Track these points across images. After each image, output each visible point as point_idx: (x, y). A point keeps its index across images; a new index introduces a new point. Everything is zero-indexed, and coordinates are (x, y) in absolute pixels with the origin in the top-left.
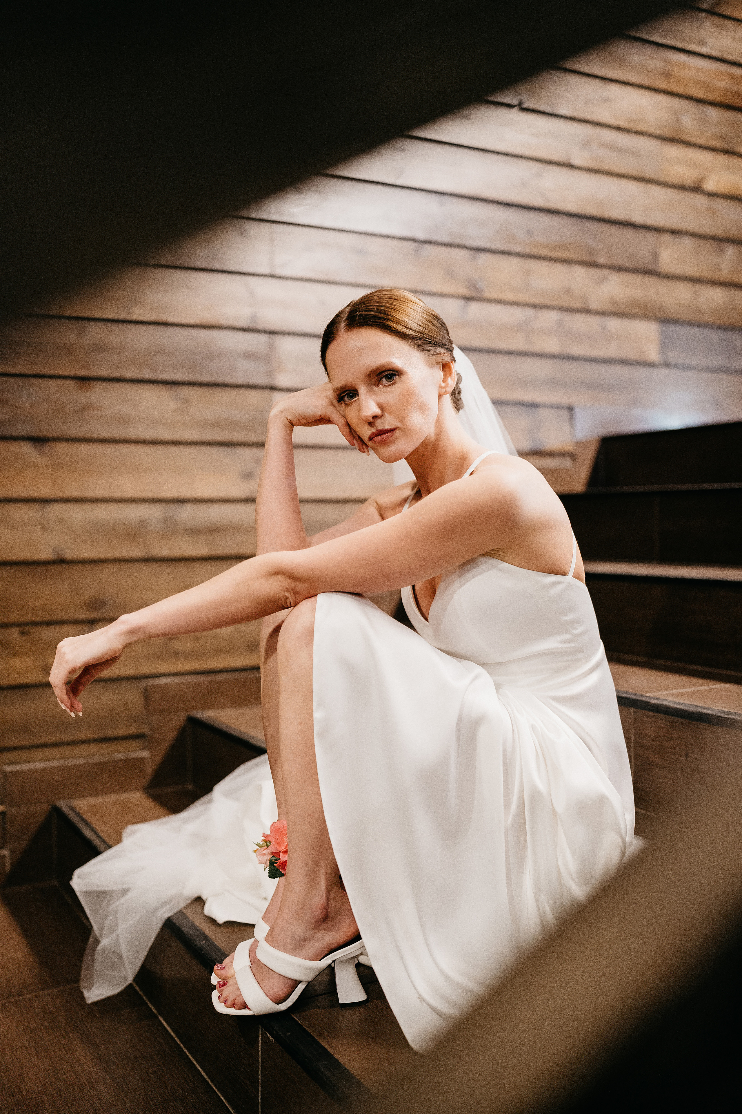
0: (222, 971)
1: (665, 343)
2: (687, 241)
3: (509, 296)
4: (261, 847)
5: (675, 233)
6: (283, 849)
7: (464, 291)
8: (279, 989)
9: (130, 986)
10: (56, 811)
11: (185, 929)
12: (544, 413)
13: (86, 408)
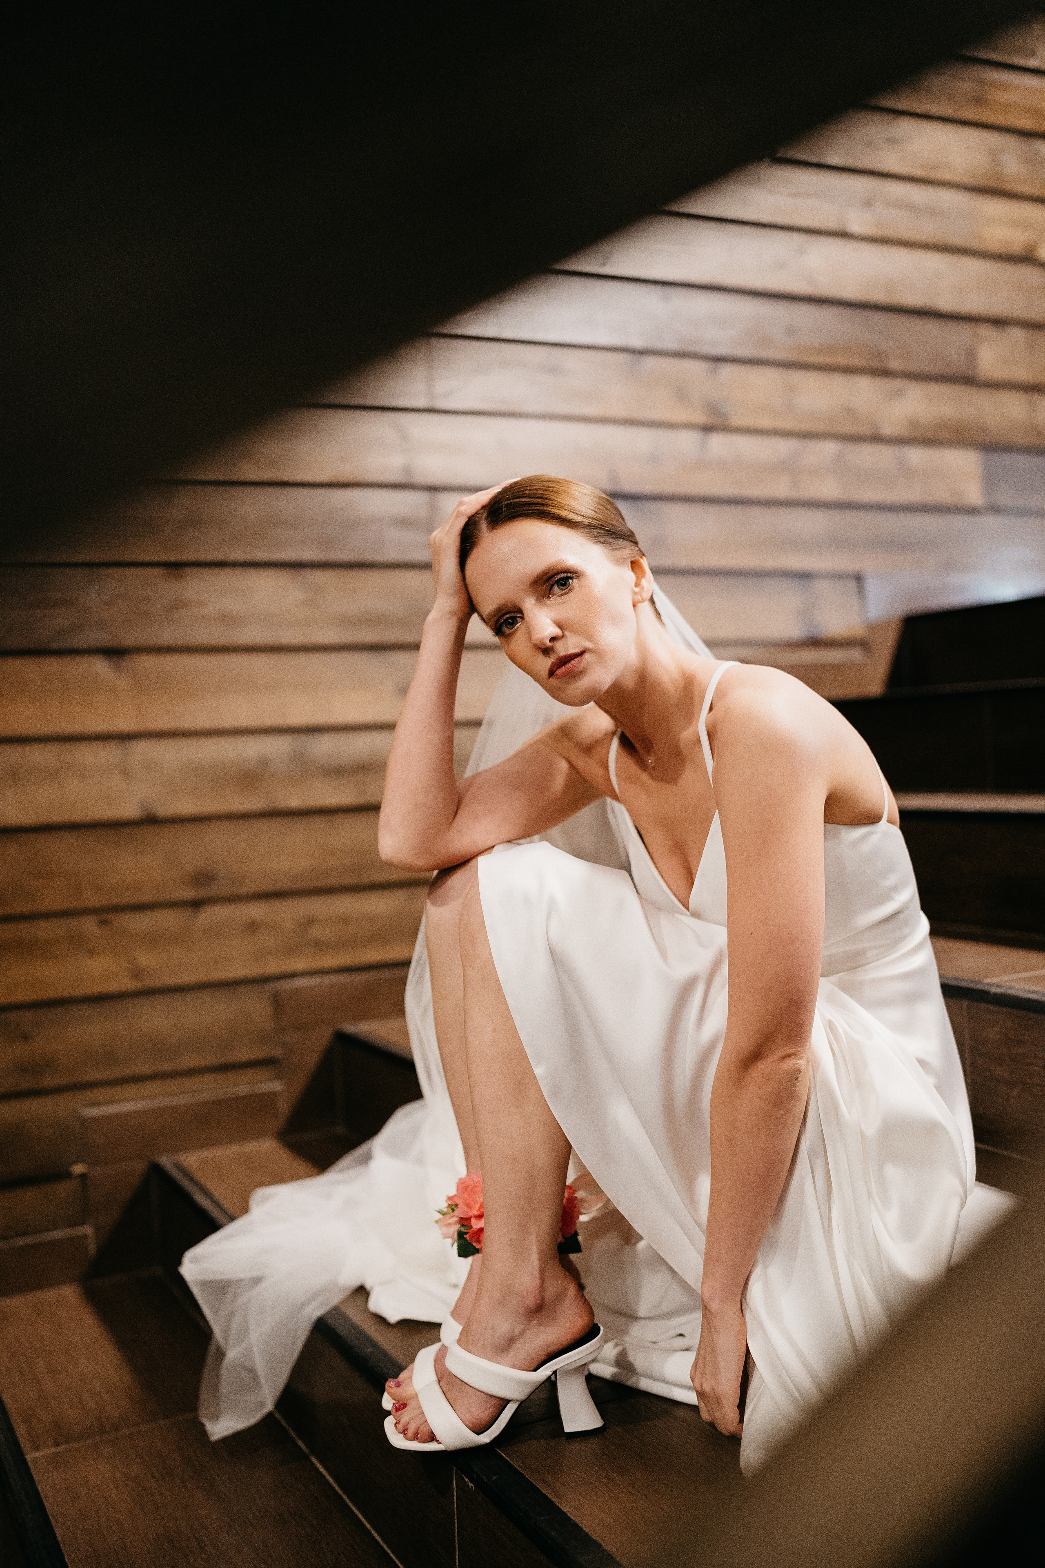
0: (397, 1390)
1: (990, 479)
2: (1016, 334)
3: (765, 422)
4: (444, 1214)
5: (999, 322)
6: (476, 1212)
7: (700, 417)
8: (481, 1413)
9: (269, 1416)
10: (157, 1170)
11: (343, 1332)
12: (822, 586)
13: (179, 604)
